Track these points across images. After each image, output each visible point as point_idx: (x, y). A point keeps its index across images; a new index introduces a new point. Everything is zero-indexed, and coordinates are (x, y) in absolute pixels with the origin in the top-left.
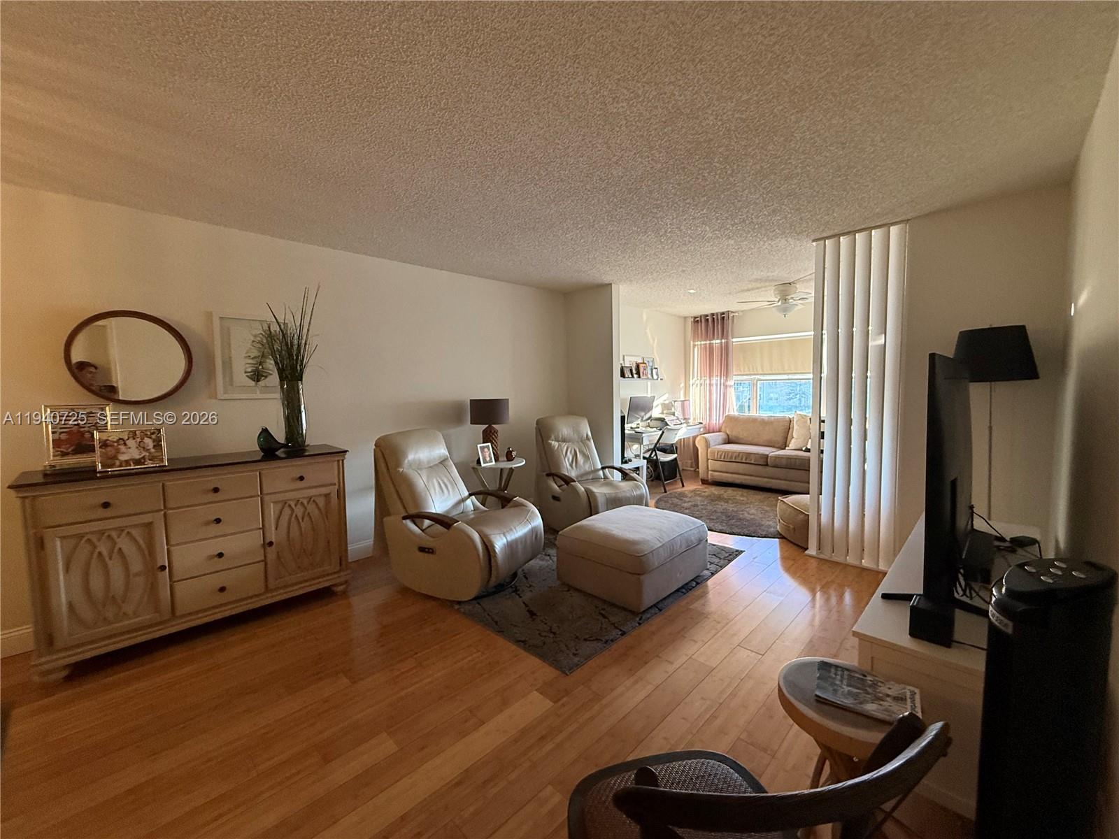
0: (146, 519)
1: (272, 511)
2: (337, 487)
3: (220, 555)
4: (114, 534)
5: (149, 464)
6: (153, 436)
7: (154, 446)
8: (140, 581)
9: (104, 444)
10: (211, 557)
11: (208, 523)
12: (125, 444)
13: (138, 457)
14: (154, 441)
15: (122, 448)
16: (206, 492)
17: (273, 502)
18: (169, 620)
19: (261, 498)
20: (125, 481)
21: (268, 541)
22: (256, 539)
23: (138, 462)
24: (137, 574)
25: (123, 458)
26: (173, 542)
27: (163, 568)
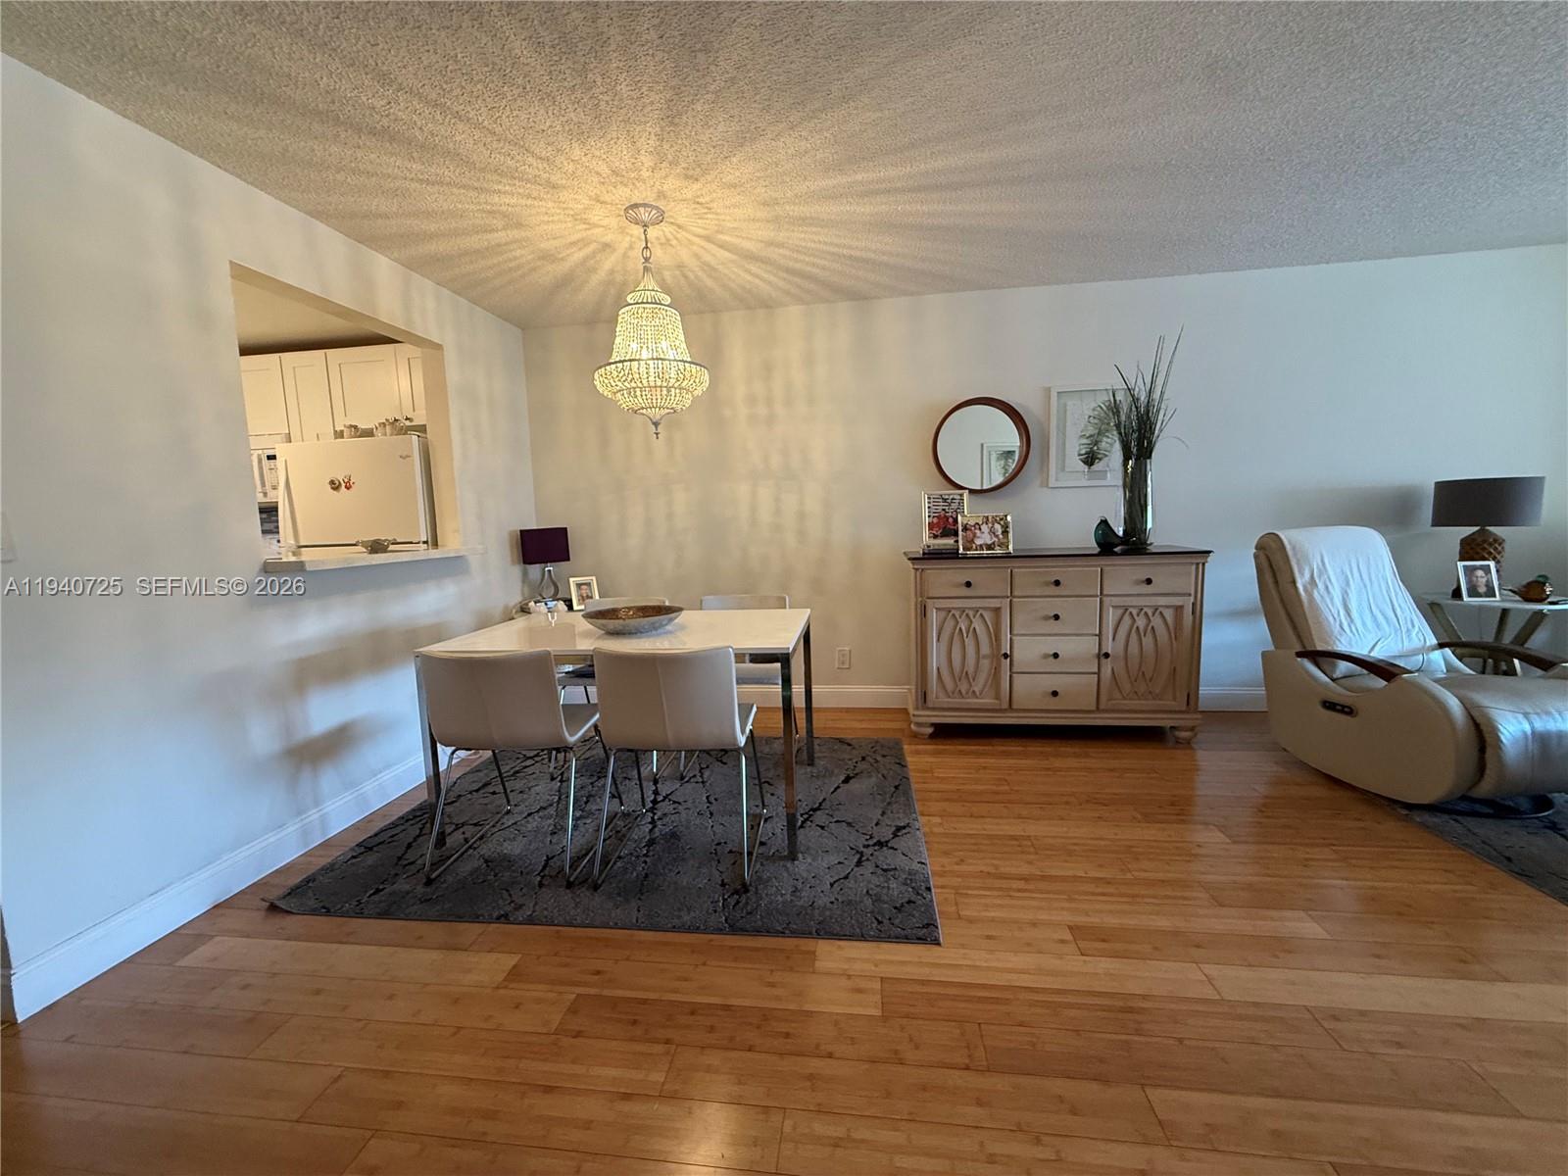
0: (994, 603)
1: (1111, 616)
2: (1192, 599)
3: (1056, 656)
4: (971, 613)
5: (998, 551)
6: (1002, 523)
7: (1003, 532)
8: (985, 663)
9: (965, 528)
10: (1046, 656)
11: (1047, 618)
12: (980, 529)
13: (989, 542)
14: (1002, 526)
15: (978, 531)
16: (1047, 584)
17: (1113, 606)
18: (1006, 710)
19: (1101, 599)
20: (981, 564)
21: (1104, 651)
22: (1090, 646)
23: (989, 547)
24: (984, 657)
25: (978, 542)
26: (1015, 632)
27: (1006, 656)
